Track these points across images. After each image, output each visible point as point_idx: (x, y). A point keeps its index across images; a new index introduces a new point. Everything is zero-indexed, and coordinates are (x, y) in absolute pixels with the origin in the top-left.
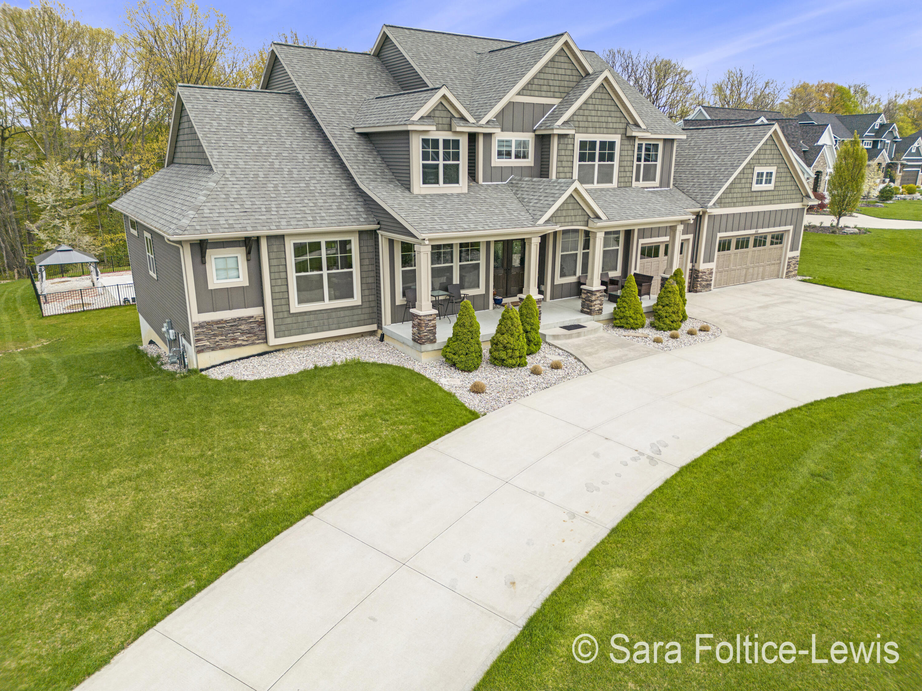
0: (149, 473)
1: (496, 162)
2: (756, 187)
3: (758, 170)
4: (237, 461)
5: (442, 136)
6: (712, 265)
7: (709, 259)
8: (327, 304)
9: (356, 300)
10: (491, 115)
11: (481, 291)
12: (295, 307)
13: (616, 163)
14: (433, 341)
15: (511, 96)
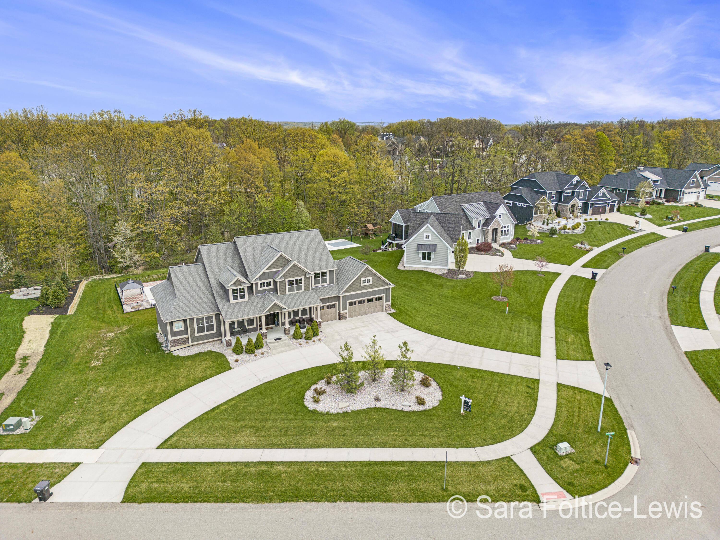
0: (157, 380)
1: (259, 289)
2: (362, 284)
3: (362, 279)
4: (175, 378)
5: (238, 288)
6: (347, 311)
7: (345, 309)
8: (206, 333)
9: (215, 331)
10: (257, 277)
11: (255, 326)
12: (197, 334)
13: (303, 284)
14: (231, 346)
15: (264, 271)
